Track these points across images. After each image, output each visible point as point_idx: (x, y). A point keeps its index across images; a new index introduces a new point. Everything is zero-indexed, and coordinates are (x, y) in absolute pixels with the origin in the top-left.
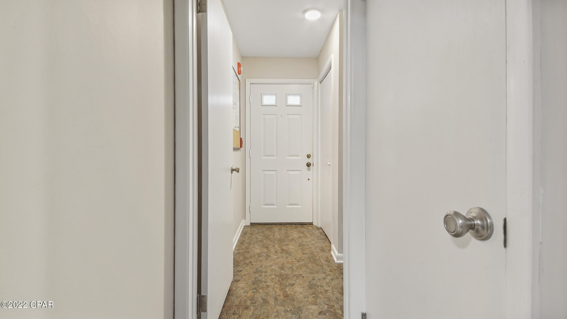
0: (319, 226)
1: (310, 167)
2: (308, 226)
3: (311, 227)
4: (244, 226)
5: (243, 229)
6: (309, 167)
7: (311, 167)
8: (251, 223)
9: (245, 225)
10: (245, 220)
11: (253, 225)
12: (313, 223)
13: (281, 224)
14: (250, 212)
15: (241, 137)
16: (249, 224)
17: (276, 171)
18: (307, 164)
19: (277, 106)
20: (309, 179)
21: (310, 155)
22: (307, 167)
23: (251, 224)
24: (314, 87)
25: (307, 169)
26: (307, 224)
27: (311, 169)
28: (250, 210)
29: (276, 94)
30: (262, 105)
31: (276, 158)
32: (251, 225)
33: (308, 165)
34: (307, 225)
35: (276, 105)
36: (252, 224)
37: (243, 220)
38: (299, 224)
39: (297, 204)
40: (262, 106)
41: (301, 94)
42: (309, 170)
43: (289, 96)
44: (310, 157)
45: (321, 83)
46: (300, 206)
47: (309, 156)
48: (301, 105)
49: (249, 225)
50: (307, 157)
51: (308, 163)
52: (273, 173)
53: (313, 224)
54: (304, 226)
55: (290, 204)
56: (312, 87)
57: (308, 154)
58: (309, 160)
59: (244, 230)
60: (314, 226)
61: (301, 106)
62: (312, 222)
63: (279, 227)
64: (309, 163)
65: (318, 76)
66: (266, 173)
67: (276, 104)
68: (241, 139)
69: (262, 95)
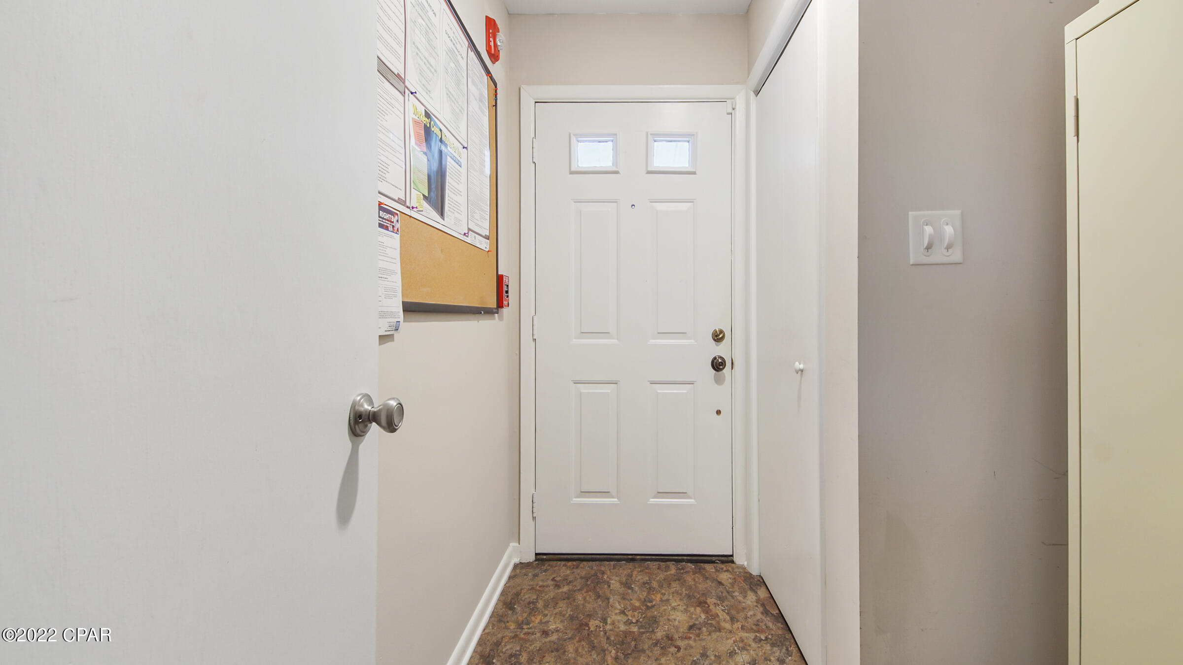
0: (755, 572)
1: (724, 371)
2: (717, 571)
3: (727, 571)
4: (516, 566)
5: (510, 578)
6: (720, 372)
7: (727, 370)
8: (537, 554)
9: (516, 560)
10: (519, 544)
11: (542, 560)
12: (732, 556)
13: (631, 558)
14: (534, 518)
15: (500, 273)
16: (531, 558)
17: (615, 385)
18: (713, 362)
19: (617, 172)
20: (719, 412)
21: (721, 332)
22: (714, 372)
23: (538, 557)
24: (733, 109)
25: (715, 380)
26: (714, 559)
27: (725, 377)
28: (533, 513)
29: (616, 135)
30: (573, 169)
31: (615, 341)
32: (536, 560)
33: (718, 365)
34: (713, 562)
35: (614, 169)
36: (542, 558)
37: (513, 544)
38: (688, 558)
39: (682, 494)
40: (572, 173)
41: (693, 135)
42: (719, 381)
43: (655, 143)
44: (723, 338)
45: (757, 93)
46: (693, 500)
47: (718, 337)
48: (692, 170)
49: (531, 561)
50: (714, 340)
51: (715, 358)
52: (607, 389)
53: (733, 562)
54: (704, 569)
55: (661, 494)
56: (730, 110)
57: (715, 331)
58: (721, 351)
59: (512, 581)
60: (738, 567)
61: (694, 173)
62: (731, 554)
63: (625, 570)
64: (721, 357)
65: (749, 73)
66: (585, 389)
67: (617, 168)
68: (500, 279)
69: (573, 139)
